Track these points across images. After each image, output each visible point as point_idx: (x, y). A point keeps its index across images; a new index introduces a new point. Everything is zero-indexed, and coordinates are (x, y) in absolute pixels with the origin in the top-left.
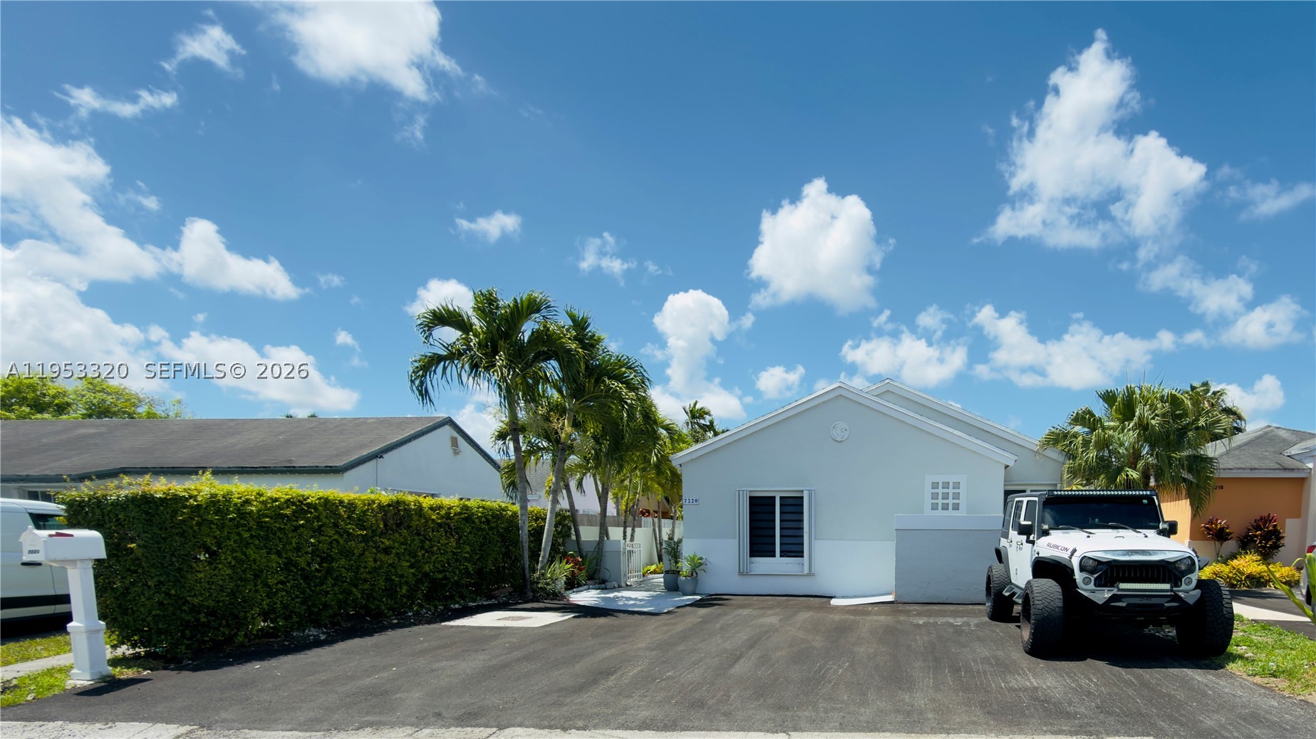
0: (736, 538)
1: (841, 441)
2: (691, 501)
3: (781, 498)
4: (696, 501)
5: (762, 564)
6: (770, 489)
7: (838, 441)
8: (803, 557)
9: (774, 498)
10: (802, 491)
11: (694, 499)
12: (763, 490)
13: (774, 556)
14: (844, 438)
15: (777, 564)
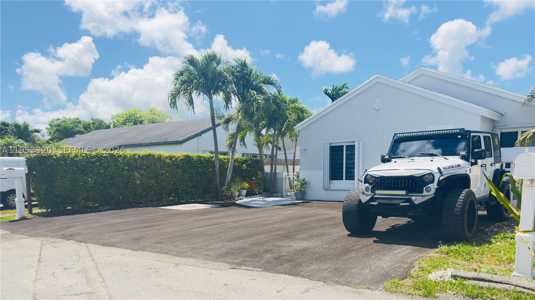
0: (322, 170)
1: (378, 110)
2: (303, 150)
3: (346, 146)
4: (306, 150)
5: (336, 184)
6: (341, 141)
7: (376, 110)
8: (354, 180)
9: (343, 146)
10: (355, 142)
12: (337, 141)
13: (343, 180)
14: (380, 108)
15: (344, 184)
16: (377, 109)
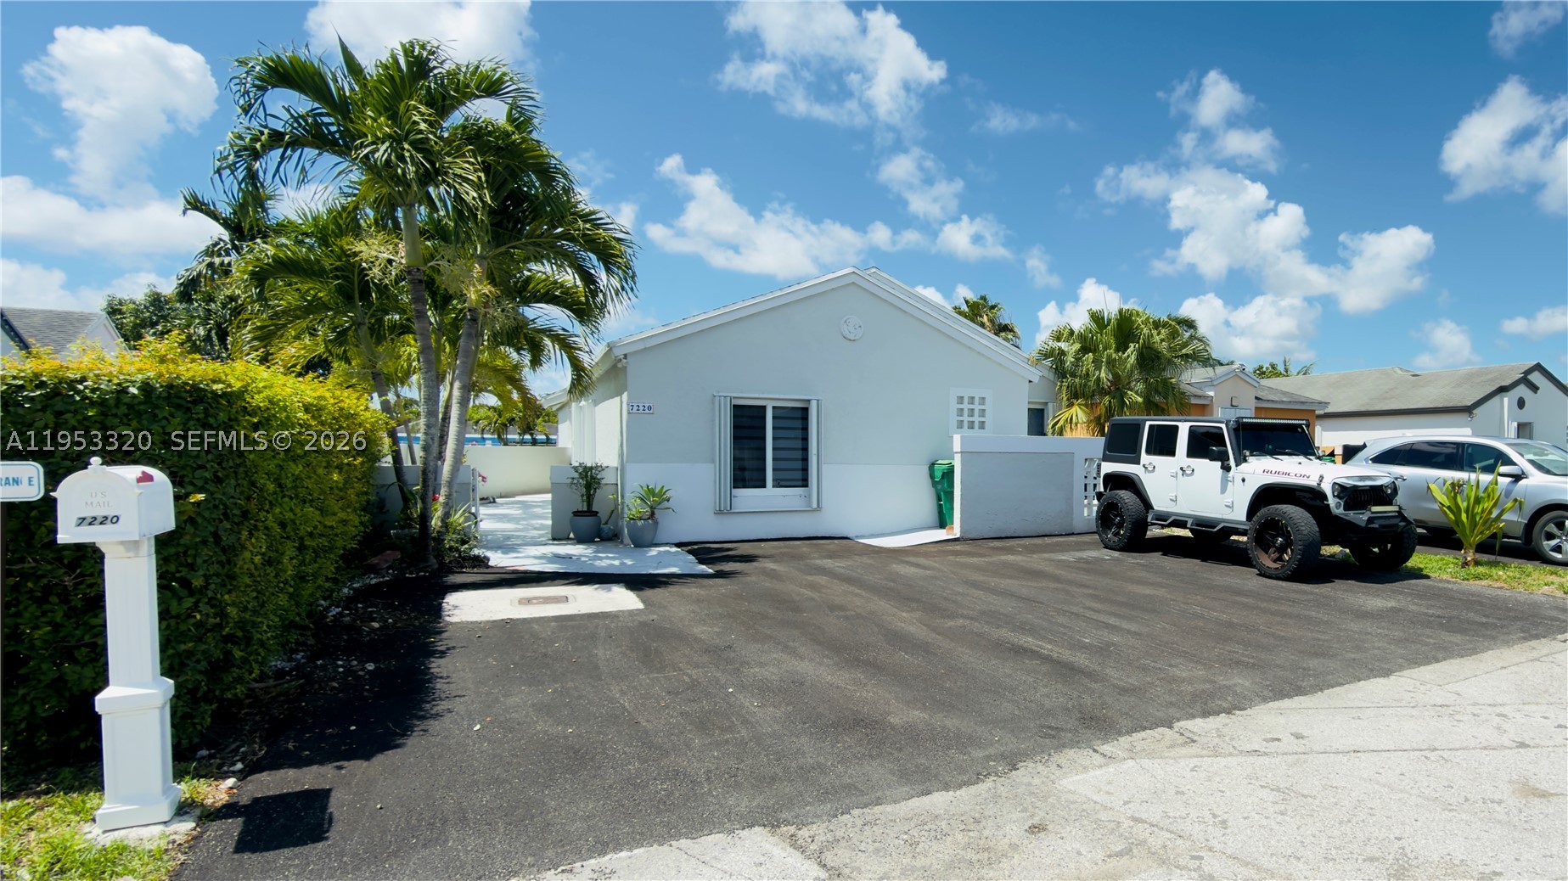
0: (713, 462)
1: (855, 340)
2: (641, 408)
3: (774, 408)
4: (650, 408)
5: (748, 497)
6: (762, 396)
7: (850, 340)
8: (808, 486)
9: (764, 408)
10: (809, 401)
11: (647, 405)
12: (750, 395)
13: (764, 486)
14: (859, 336)
15: (770, 496)
16: (852, 338)
